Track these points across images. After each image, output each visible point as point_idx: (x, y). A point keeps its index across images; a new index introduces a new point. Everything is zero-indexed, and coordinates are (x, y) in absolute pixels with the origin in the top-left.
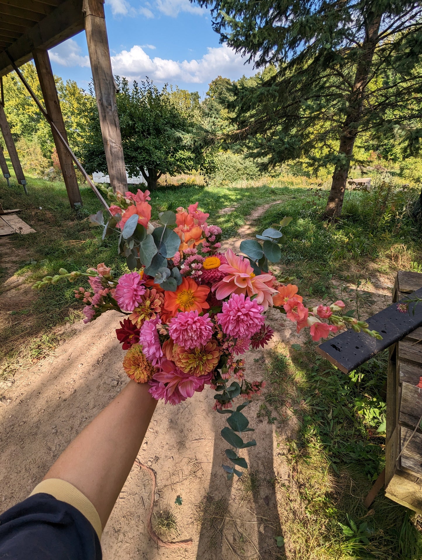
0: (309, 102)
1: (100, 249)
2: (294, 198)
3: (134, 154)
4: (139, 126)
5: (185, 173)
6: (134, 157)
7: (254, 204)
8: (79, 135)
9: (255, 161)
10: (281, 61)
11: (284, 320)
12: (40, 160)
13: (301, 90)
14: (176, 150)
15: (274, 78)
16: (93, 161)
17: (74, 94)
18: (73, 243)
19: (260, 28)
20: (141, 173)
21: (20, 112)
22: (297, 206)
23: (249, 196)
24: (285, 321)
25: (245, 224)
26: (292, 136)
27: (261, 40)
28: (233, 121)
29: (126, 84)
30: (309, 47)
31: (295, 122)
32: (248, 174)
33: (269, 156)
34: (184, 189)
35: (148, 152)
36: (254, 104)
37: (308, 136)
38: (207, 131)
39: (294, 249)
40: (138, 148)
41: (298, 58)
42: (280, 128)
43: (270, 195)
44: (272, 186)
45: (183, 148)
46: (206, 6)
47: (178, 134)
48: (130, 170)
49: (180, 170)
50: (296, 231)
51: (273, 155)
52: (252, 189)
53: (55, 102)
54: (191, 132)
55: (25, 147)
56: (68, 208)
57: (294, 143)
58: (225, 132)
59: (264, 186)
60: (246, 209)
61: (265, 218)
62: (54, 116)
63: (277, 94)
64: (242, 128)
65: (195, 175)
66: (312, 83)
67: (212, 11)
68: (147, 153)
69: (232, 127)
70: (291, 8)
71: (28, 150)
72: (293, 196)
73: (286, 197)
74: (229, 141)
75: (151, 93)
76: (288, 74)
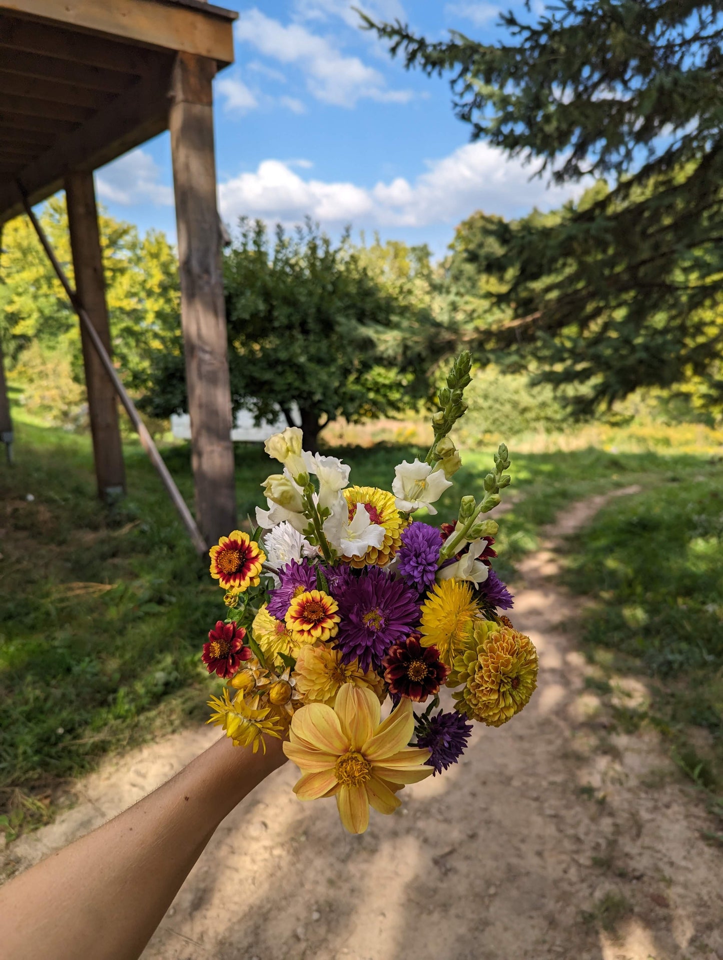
0: (698, 253)
1: (146, 608)
2: (674, 480)
3: (268, 376)
4: (281, 315)
5: (387, 417)
6: (266, 383)
7: (564, 494)
8: (156, 336)
9: (559, 393)
10: (618, 167)
11: (664, 879)
12: (65, 388)
13: (674, 227)
14: (366, 367)
15: (602, 205)
16: (171, 393)
17: (155, 256)
18: (79, 590)
19: (560, 105)
20: (282, 417)
21: (41, 292)
22: (684, 503)
23: (550, 475)
24: (670, 882)
25: (540, 550)
26: (656, 332)
27: (564, 126)
28: (500, 300)
29: (260, 232)
30: (687, 139)
31: (662, 297)
32: (548, 419)
33: (596, 380)
34: (381, 455)
35: (301, 372)
36: (554, 260)
37: (699, 328)
38: (438, 325)
39: (683, 627)
40: (278, 362)
41: (661, 161)
42: (620, 314)
43: (608, 472)
44: (613, 449)
45: (380, 361)
46: (440, 74)
47: (368, 332)
48: (259, 409)
49: (377, 410)
50: (686, 574)
51: (606, 377)
52: (559, 456)
53: (95, 270)
54: (397, 326)
55: (38, 361)
56: (92, 499)
57: (661, 348)
58: (482, 324)
59: (591, 450)
60: (542, 508)
61: (594, 534)
62: (89, 298)
63: (609, 237)
64: (524, 315)
65: (415, 422)
66: (698, 214)
67: (453, 82)
68: (297, 372)
69: (497, 315)
70: (634, 63)
71: (41, 368)
72: (670, 474)
73: (652, 478)
74: (490, 345)
75: (313, 249)
76: (638, 195)
